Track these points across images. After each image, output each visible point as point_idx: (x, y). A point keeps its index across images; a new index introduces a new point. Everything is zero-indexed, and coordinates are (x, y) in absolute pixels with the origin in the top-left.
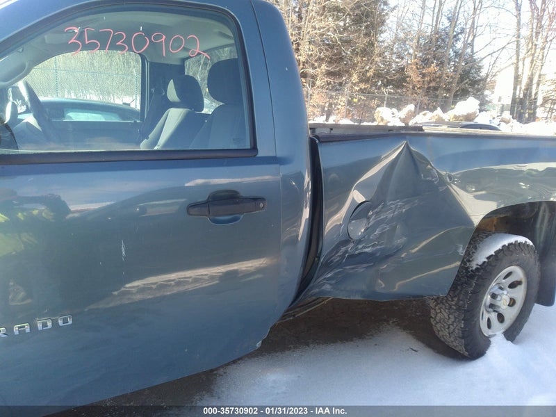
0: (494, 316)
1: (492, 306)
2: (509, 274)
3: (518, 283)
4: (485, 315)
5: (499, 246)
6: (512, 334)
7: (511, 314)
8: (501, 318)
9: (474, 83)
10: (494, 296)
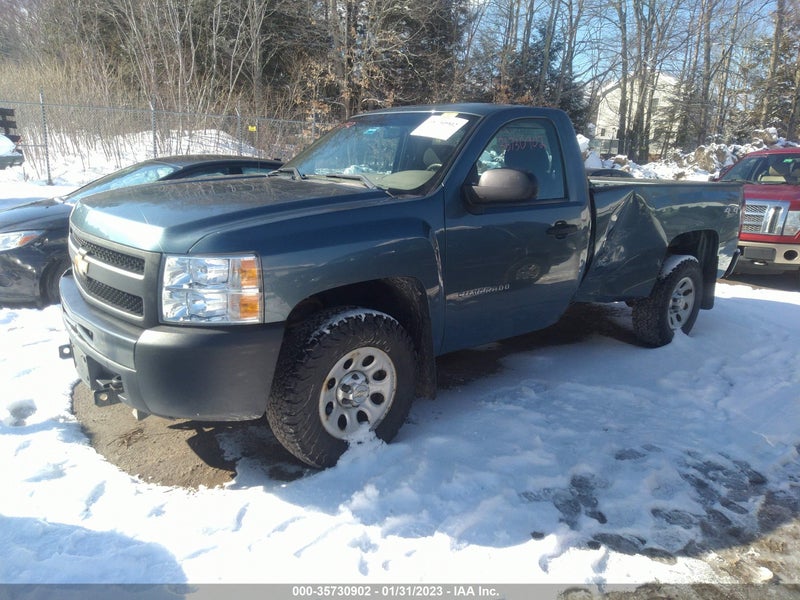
0: (674, 316)
1: (674, 307)
2: (685, 283)
3: (689, 291)
4: (670, 315)
5: (679, 262)
6: (687, 329)
7: (685, 315)
8: (679, 318)
9: (576, 113)
10: (675, 300)
